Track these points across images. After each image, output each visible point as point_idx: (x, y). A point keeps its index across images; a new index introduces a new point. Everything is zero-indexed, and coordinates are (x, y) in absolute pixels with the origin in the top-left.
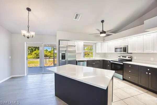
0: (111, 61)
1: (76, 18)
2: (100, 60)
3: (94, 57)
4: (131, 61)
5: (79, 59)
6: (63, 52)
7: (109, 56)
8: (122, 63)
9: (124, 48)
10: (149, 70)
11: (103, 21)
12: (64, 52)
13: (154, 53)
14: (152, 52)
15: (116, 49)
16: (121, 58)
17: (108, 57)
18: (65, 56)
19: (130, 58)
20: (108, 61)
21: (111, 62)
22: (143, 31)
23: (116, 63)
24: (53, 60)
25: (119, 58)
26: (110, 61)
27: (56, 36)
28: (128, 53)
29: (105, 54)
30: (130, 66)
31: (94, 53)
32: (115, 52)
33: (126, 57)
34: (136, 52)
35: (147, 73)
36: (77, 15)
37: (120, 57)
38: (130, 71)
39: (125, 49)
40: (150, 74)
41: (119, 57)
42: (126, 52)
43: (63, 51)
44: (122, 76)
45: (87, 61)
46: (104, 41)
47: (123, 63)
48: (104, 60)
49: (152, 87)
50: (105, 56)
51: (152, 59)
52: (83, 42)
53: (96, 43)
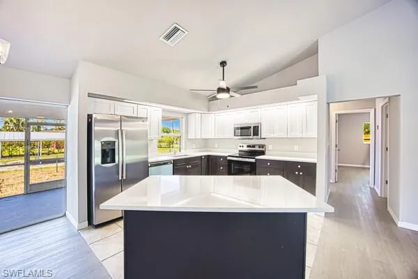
0: (229, 156)
1: (168, 37)
2: (201, 157)
3: (183, 151)
4: (263, 153)
6: (104, 140)
8: (253, 160)
9: (254, 127)
11: (223, 64)
12: (112, 139)
15: (236, 129)
16: (245, 148)
18: (114, 150)
19: (263, 147)
20: (220, 157)
21: (229, 158)
22: (294, 98)
24: (23, 168)
25: (241, 149)
26: (224, 157)
27: (70, 78)
28: (261, 138)
29: (206, 142)
30: (269, 164)
31: (183, 140)
32: (235, 135)
34: (275, 136)
35: (297, 173)
36: (176, 30)
37: (243, 147)
38: (269, 174)
39: (256, 131)
41: (240, 146)
42: (258, 135)
43: (106, 133)
45: (174, 160)
46: (209, 111)
47: (256, 159)
48: (209, 156)
50: (205, 147)
51: (296, 148)
52: (161, 109)
53: (187, 114)
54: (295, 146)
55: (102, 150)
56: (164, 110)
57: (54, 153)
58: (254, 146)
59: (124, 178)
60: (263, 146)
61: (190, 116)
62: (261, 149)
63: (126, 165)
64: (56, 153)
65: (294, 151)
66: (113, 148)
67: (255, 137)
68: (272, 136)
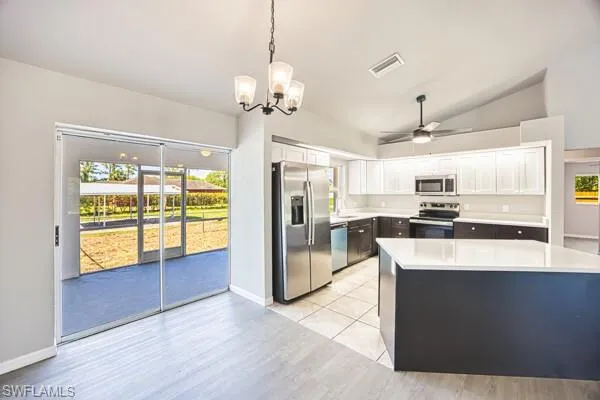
0: (411, 218)
6: (294, 194)
9: (447, 180)
11: (421, 99)
12: (300, 193)
15: (420, 182)
16: (430, 208)
19: (456, 207)
20: (398, 219)
28: (457, 195)
29: (367, 200)
30: (474, 229)
32: (416, 191)
37: (425, 206)
39: (450, 186)
41: (421, 205)
42: (452, 191)
46: (378, 157)
47: (455, 223)
48: (379, 218)
50: (367, 205)
51: (506, 208)
52: (328, 155)
53: (348, 161)
54: (505, 206)
55: (292, 207)
57: (115, 213)
58: (442, 205)
59: (313, 243)
60: (456, 205)
61: (352, 164)
64: (118, 213)
65: (502, 213)
66: (302, 204)
67: (448, 193)
68: (474, 192)
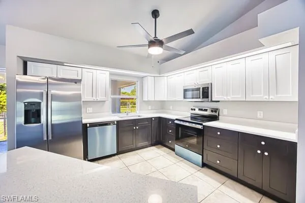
0: (177, 119)
2: (152, 118)
3: (138, 112)
5: (98, 117)
7: (171, 107)
8: (200, 127)
9: (203, 88)
10: (263, 143)
11: (155, 13)
13: (270, 100)
14: (265, 98)
15: (185, 91)
17: (170, 110)
20: (169, 120)
21: (176, 122)
23: (187, 124)
26: (173, 121)
28: (212, 101)
29: (162, 105)
30: (219, 133)
31: (138, 102)
32: (185, 98)
33: (206, 110)
34: (230, 98)
35: (259, 152)
37: (194, 110)
38: (219, 146)
40: (266, 154)
41: (192, 109)
42: (208, 97)
44: (201, 156)
45: (118, 122)
46: (160, 73)
47: (204, 126)
48: (160, 118)
49: (270, 187)
50: (162, 108)
52: (108, 72)
53: (143, 77)
54: (258, 112)
55: (25, 110)
56: (111, 74)
59: (50, 138)
60: (215, 110)
61: (144, 80)
62: (214, 113)
63: (52, 125)
66: (38, 108)
67: (205, 99)
68: (225, 98)
